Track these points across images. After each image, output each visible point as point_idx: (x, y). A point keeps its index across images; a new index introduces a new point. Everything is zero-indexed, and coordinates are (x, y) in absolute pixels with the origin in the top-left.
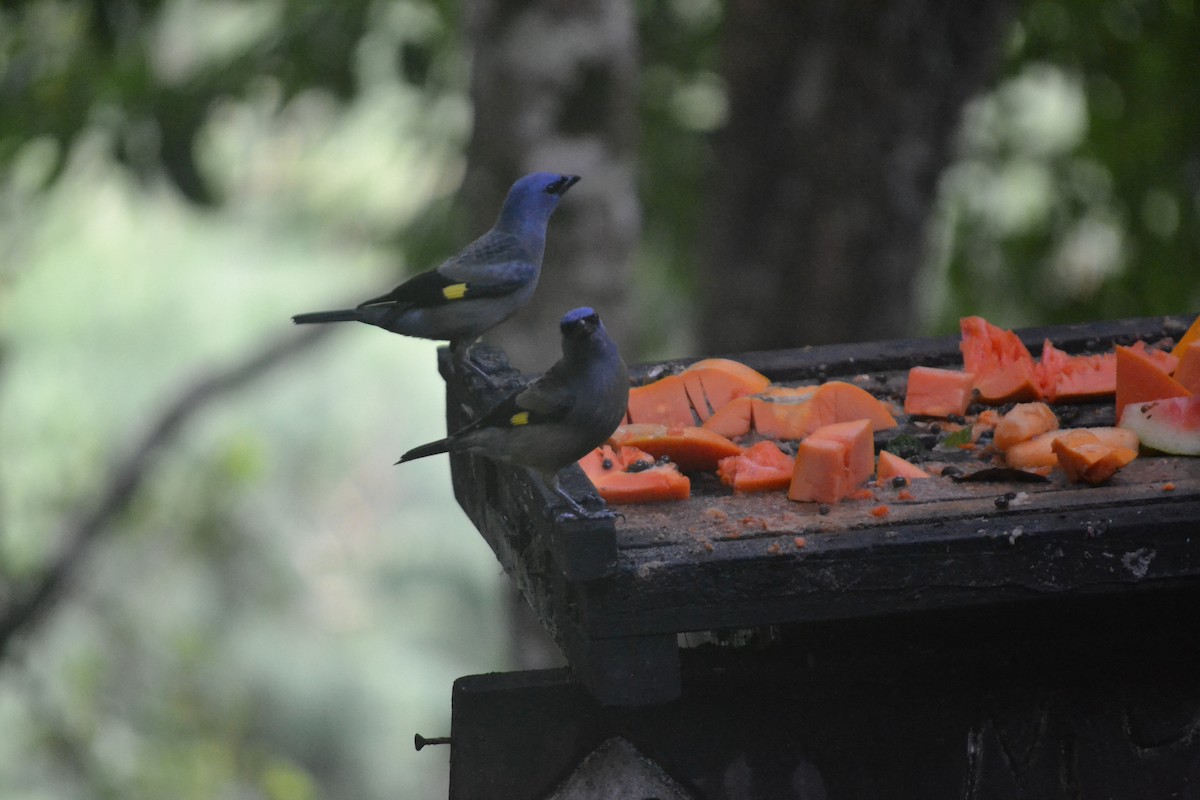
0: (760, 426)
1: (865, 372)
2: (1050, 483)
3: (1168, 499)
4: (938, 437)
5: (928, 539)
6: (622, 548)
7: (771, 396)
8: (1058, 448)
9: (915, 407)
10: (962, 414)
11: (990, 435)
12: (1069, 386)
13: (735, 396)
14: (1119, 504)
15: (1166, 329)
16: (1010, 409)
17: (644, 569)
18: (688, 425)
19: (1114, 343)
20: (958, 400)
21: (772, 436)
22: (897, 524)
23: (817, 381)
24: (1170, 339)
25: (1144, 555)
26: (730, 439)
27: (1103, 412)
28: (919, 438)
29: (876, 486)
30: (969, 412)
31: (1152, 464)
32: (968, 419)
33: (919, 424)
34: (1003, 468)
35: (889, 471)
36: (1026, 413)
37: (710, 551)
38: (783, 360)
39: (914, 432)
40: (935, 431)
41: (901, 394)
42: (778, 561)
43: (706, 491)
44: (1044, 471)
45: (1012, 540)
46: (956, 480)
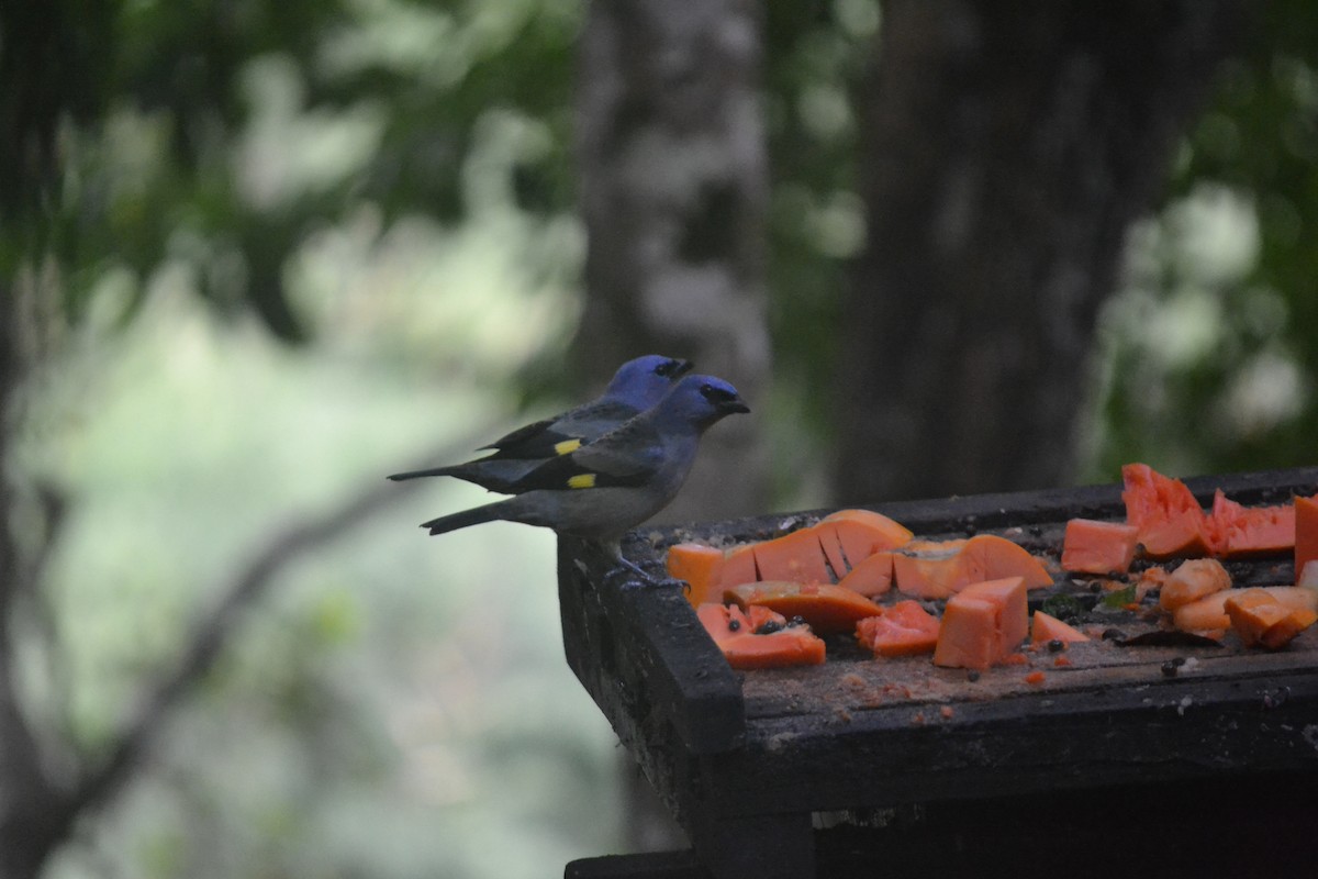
0: (903, 584)
1: (1017, 525)
2: (1222, 647)
4: (1099, 596)
5: (1088, 709)
6: (750, 718)
7: (915, 551)
8: (1231, 608)
9: (1073, 563)
10: (1125, 570)
11: (1157, 594)
12: (1242, 541)
13: (874, 551)
14: (1299, 671)
16: (1177, 566)
17: (775, 741)
18: (822, 583)
19: (1292, 493)
20: (1121, 556)
21: (915, 594)
22: (1053, 692)
23: (965, 534)
26: (870, 597)
27: (1280, 569)
28: (1077, 598)
29: (1030, 650)
30: (1133, 569)
32: (1132, 576)
33: (1078, 582)
34: (1171, 630)
35: (1044, 633)
36: (1196, 570)
37: (848, 721)
38: (928, 511)
39: (1072, 591)
40: (1095, 589)
41: (1057, 549)
42: (922, 733)
43: (844, 656)
44: (1215, 634)
45: (1181, 710)
46: (1119, 644)
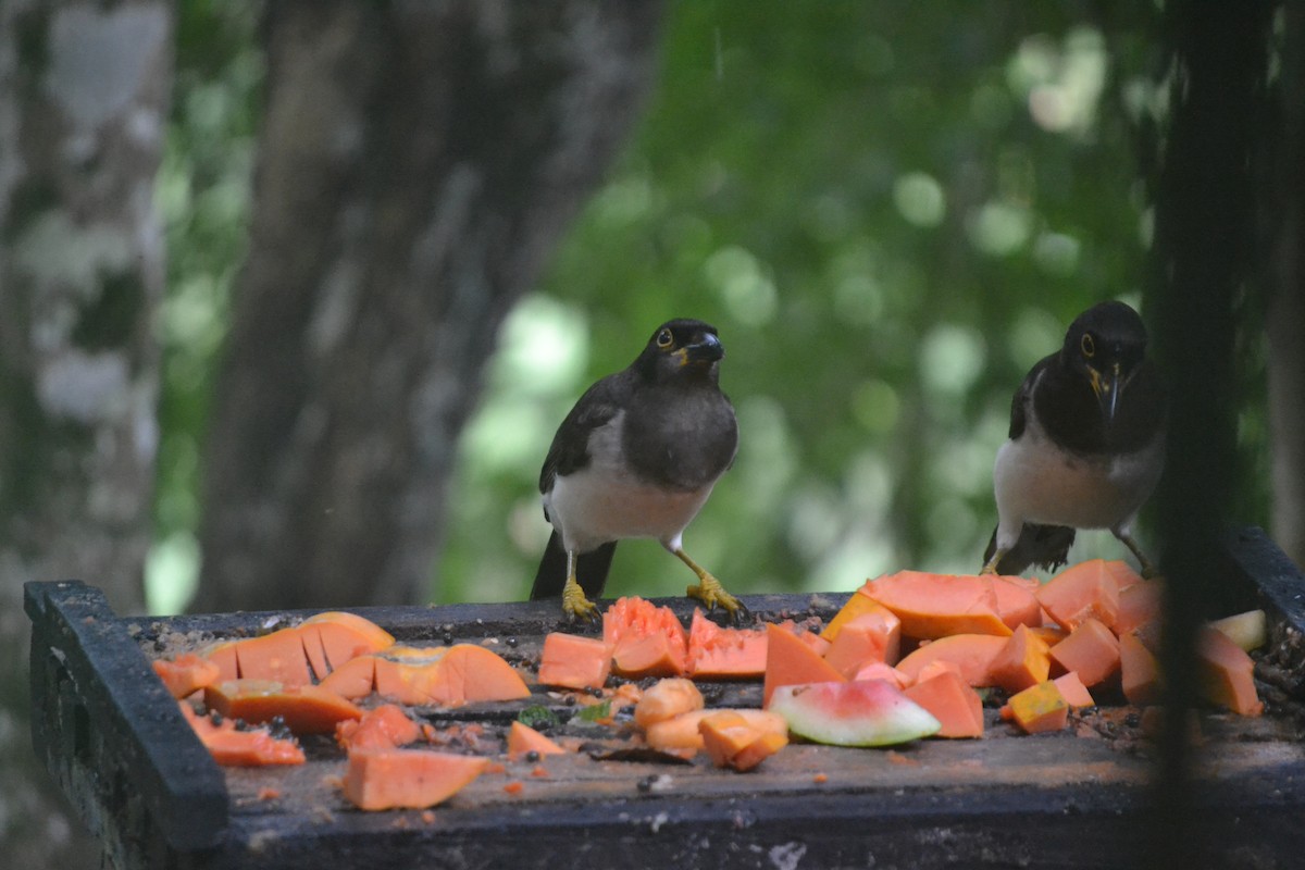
0: (383, 689)
1: (493, 636)
2: (692, 766)
3: (819, 791)
4: (573, 709)
5: (565, 821)
6: (236, 815)
7: (396, 656)
8: (704, 729)
9: (548, 676)
10: (600, 686)
11: (631, 711)
12: (709, 664)
13: (356, 654)
14: (768, 794)
15: (814, 607)
16: (650, 684)
17: (256, 841)
18: (305, 684)
19: (759, 621)
20: (597, 672)
21: (395, 699)
22: (533, 804)
23: (442, 641)
24: (818, 619)
25: (794, 850)
26: (350, 699)
27: (749, 692)
28: (553, 711)
29: (507, 760)
30: (607, 685)
31: (802, 752)
32: (608, 692)
33: (553, 695)
34: (645, 748)
35: (522, 745)
36: (671, 689)
37: (330, 823)
38: (405, 617)
39: (548, 703)
40: (570, 703)
41: (533, 661)
42: (404, 838)
43: (323, 757)
44: (688, 754)
45: (655, 827)
46: (594, 758)
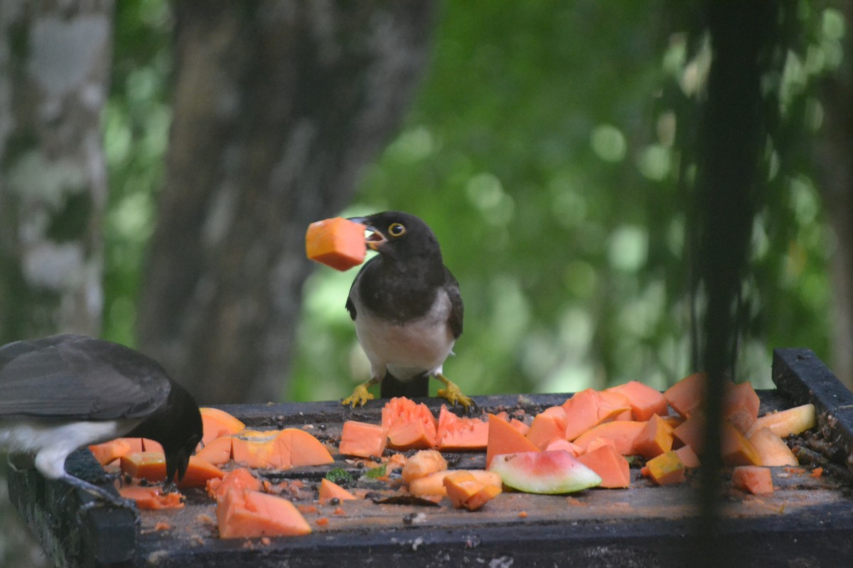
0: (237, 457)
1: (310, 423)
2: (439, 507)
3: (522, 523)
4: (362, 471)
5: (356, 543)
6: (140, 540)
7: (246, 436)
8: (447, 483)
9: (346, 449)
10: (380, 455)
11: (400, 472)
12: (451, 441)
13: (220, 435)
14: (488, 525)
15: (520, 404)
16: (413, 454)
17: (153, 557)
19: (484, 412)
20: (377, 446)
21: (245, 464)
22: (334, 532)
23: (277, 427)
24: (523, 411)
25: (505, 562)
26: (216, 465)
27: (477, 459)
28: (348, 472)
29: (318, 504)
30: (384, 455)
31: (511, 498)
32: (385, 459)
33: (349, 461)
34: (409, 495)
35: (328, 494)
36: (425, 457)
37: (201, 545)
38: (252, 413)
39: (345, 467)
40: (360, 466)
41: (336, 439)
42: (250, 554)
43: (198, 502)
44: (437, 499)
45: (415, 547)
46: (375, 502)
